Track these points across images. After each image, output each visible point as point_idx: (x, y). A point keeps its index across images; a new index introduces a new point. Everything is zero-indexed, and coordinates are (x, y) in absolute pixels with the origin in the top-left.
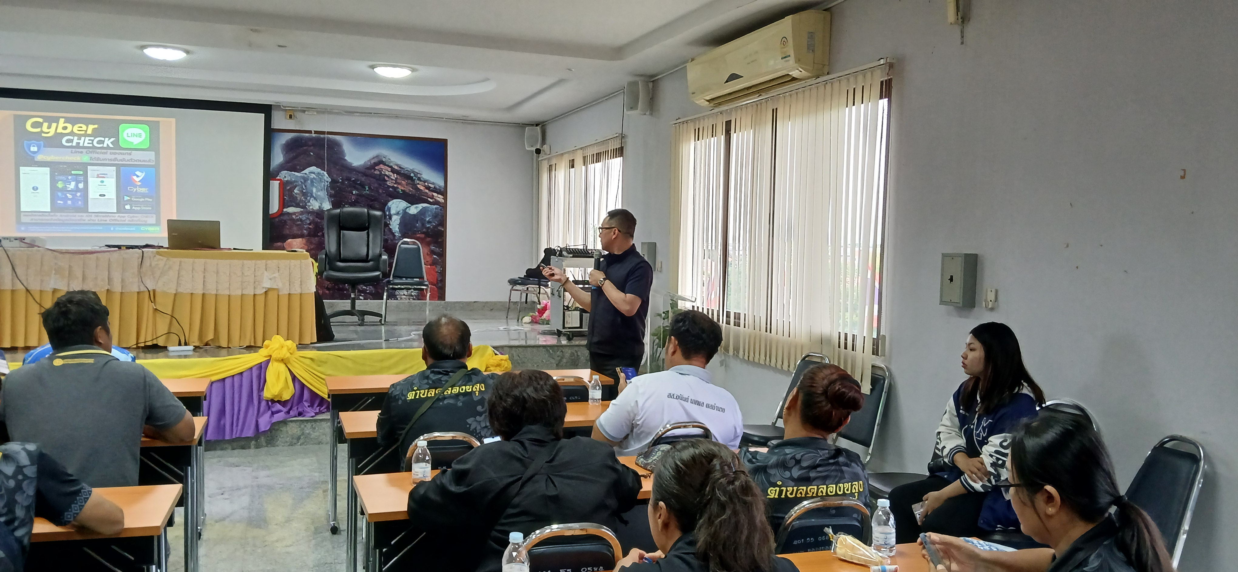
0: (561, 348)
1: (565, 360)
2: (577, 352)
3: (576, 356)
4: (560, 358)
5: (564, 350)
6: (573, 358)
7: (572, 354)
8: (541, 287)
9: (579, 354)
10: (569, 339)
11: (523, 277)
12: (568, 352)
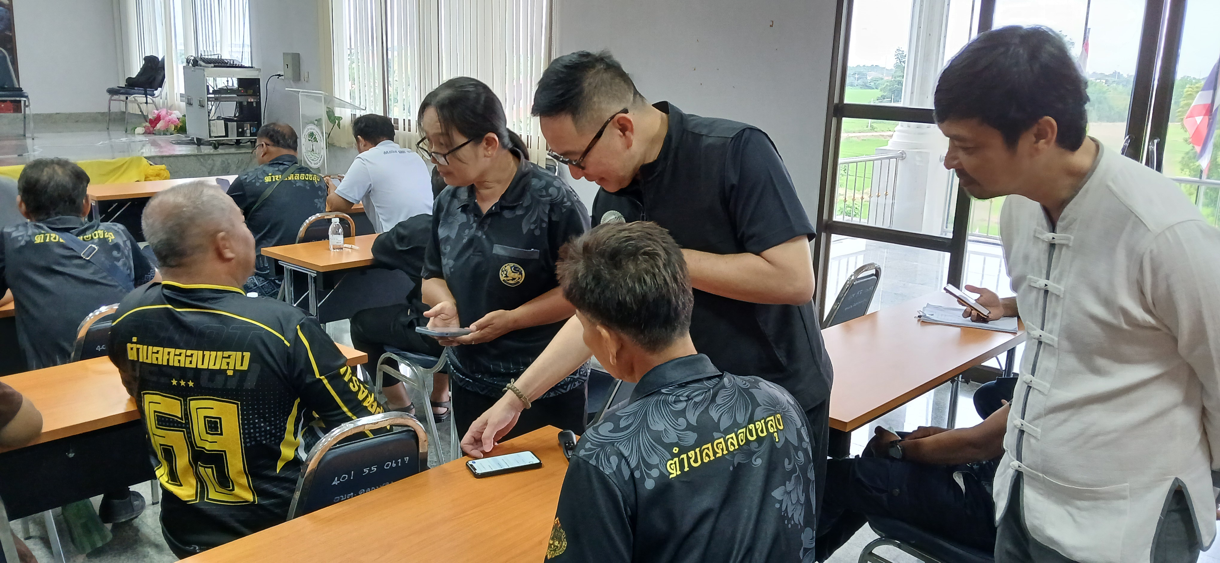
0: (211, 156)
1: (216, 168)
2: (227, 160)
3: (226, 163)
4: (211, 166)
5: (215, 158)
6: (224, 166)
7: (223, 162)
8: (148, 96)
9: (229, 161)
10: (216, 148)
11: (124, 86)
12: (218, 161)
